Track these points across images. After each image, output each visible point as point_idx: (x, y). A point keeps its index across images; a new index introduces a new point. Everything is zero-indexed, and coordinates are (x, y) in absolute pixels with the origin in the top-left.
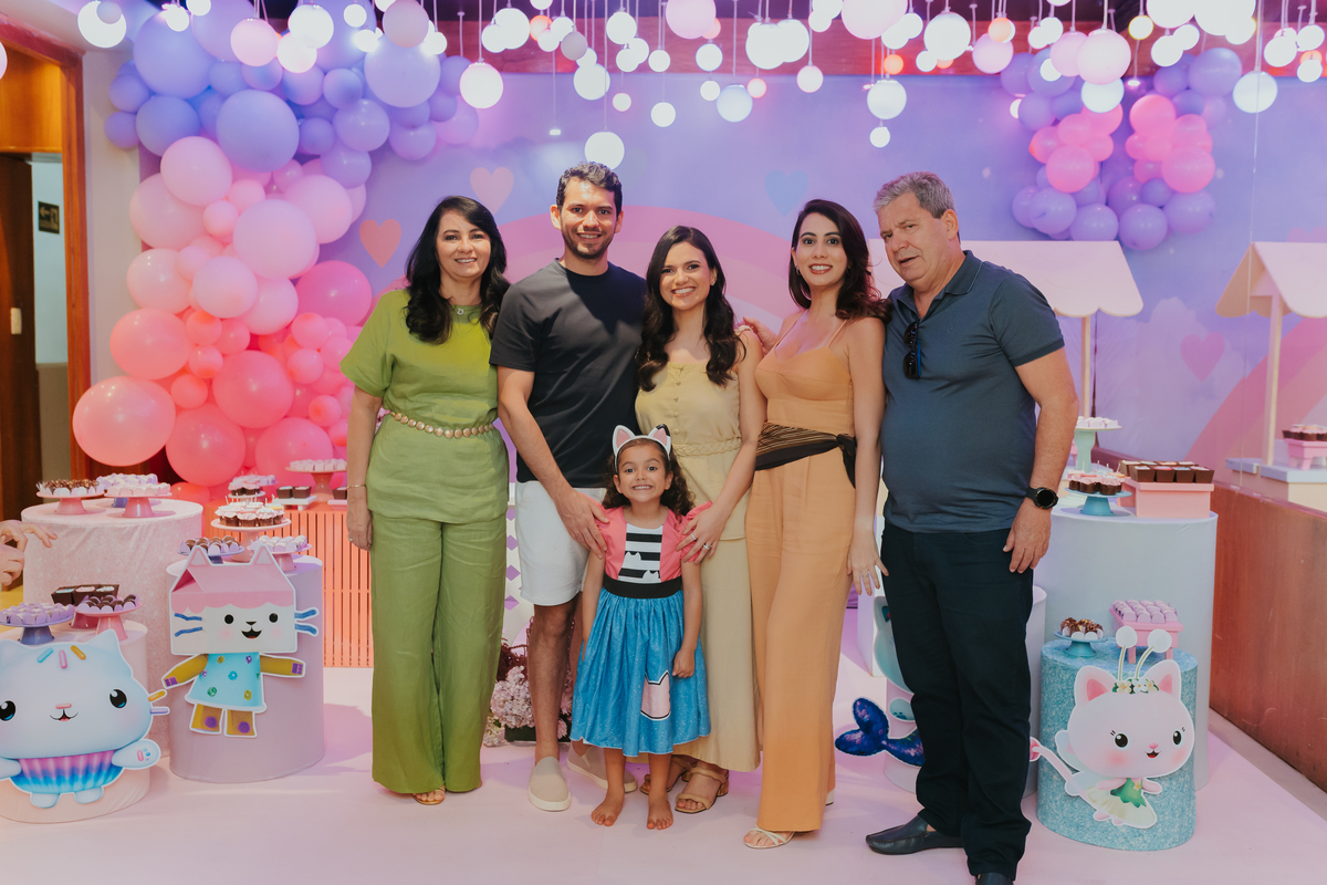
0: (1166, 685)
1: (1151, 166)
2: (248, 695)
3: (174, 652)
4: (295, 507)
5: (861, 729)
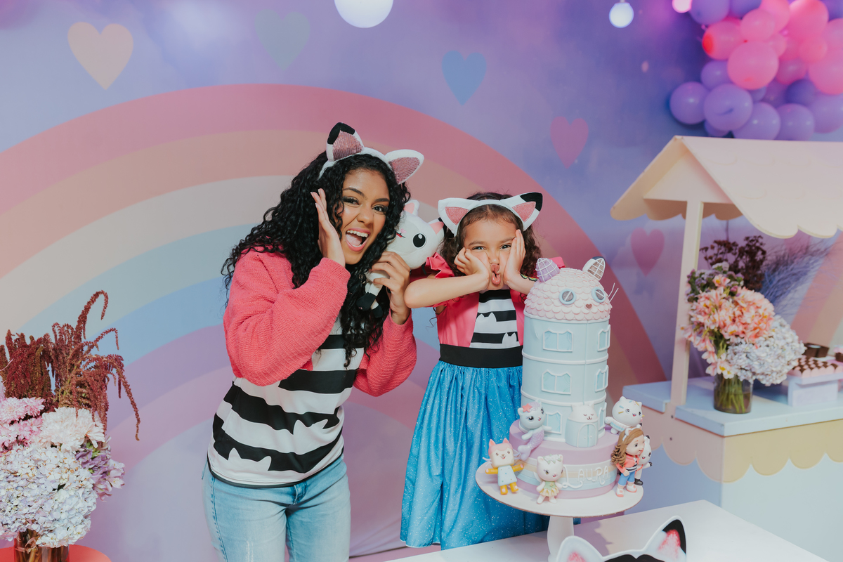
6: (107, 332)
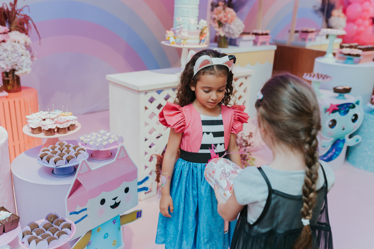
2: (114, 243)
6: (25, 6)
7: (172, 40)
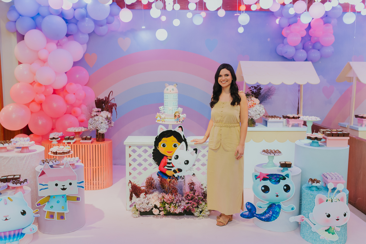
0: (342, 200)
1: (316, 38)
2: (63, 208)
3: (39, 195)
4: (70, 143)
5: (248, 211)
6: (113, 99)
7: (159, 119)
